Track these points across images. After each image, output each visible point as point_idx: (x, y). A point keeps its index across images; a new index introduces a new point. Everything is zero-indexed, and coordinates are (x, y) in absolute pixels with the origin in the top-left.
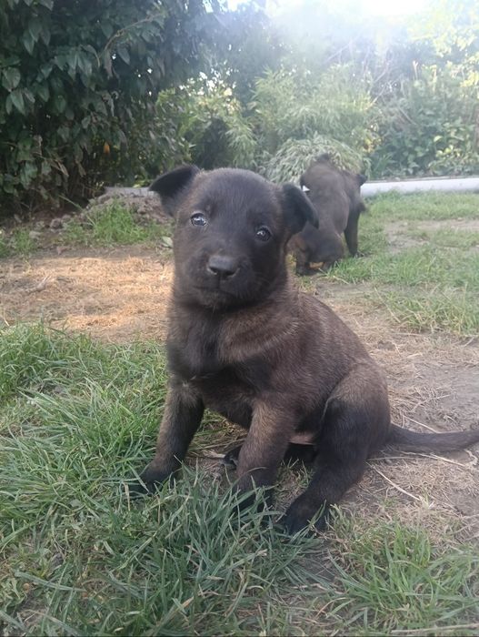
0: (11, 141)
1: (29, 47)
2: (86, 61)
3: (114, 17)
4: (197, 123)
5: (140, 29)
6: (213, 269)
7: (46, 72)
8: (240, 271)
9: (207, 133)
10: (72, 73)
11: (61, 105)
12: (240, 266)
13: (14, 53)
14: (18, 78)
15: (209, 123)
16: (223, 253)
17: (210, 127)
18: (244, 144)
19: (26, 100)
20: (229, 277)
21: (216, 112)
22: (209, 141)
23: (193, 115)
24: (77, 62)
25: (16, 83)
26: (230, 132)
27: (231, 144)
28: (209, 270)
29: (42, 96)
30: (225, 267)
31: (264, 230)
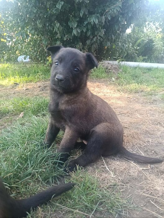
0: (75, 44)
1: (81, 15)
2: (96, 19)
3: (110, 5)
4: (143, 41)
5: (113, 8)
6: (57, 79)
7: (86, 23)
8: (66, 81)
9: (146, 44)
10: (92, 23)
11: (89, 33)
12: (65, 79)
13: (78, 17)
14: (76, 25)
15: (147, 40)
16: (60, 74)
17: (147, 41)
18: (159, 48)
19: (77, 31)
20: (61, 82)
21: (151, 37)
22: (146, 47)
23: (142, 37)
24: (94, 20)
25: (75, 26)
26: (154, 44)
27: (154, 48)
28: (56, 79)
29: (84, 31)
30: (60, 78)
31: (77, 68)
